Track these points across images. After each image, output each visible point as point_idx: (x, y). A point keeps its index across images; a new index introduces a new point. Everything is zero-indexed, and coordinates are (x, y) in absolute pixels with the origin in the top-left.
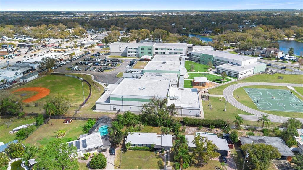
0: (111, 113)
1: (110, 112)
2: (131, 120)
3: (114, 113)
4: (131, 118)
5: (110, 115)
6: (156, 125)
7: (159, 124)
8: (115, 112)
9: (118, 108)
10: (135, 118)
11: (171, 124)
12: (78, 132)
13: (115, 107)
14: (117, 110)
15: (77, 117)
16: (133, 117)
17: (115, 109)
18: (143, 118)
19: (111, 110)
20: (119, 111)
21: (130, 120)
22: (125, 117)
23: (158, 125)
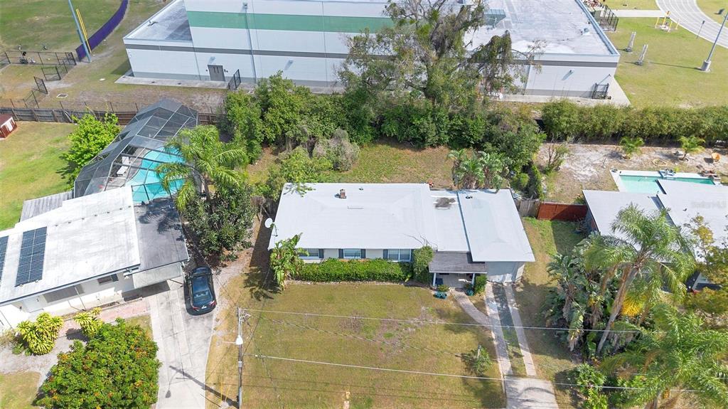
0: (199, 89)
1: (198, 84)
2: (295, 122)
3: (215, 90)
4: (292, 110)
5: (199, 97)
6: (418, 142)
7: (432, 137)
8: (219, 83)
9: (231, 65)
10: (316, 111)
11: (489, 137)
12: (33, 180)
13: (220, 59)
14: (229, 74)
15: (42, 108)
16: (300, 103)
17: (216, 71)
18: (351, 108)
19: (200, 77)
20: (237, 79)
21: (288, 122)
22: (266, 106)
23: (424, 141)
